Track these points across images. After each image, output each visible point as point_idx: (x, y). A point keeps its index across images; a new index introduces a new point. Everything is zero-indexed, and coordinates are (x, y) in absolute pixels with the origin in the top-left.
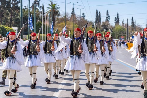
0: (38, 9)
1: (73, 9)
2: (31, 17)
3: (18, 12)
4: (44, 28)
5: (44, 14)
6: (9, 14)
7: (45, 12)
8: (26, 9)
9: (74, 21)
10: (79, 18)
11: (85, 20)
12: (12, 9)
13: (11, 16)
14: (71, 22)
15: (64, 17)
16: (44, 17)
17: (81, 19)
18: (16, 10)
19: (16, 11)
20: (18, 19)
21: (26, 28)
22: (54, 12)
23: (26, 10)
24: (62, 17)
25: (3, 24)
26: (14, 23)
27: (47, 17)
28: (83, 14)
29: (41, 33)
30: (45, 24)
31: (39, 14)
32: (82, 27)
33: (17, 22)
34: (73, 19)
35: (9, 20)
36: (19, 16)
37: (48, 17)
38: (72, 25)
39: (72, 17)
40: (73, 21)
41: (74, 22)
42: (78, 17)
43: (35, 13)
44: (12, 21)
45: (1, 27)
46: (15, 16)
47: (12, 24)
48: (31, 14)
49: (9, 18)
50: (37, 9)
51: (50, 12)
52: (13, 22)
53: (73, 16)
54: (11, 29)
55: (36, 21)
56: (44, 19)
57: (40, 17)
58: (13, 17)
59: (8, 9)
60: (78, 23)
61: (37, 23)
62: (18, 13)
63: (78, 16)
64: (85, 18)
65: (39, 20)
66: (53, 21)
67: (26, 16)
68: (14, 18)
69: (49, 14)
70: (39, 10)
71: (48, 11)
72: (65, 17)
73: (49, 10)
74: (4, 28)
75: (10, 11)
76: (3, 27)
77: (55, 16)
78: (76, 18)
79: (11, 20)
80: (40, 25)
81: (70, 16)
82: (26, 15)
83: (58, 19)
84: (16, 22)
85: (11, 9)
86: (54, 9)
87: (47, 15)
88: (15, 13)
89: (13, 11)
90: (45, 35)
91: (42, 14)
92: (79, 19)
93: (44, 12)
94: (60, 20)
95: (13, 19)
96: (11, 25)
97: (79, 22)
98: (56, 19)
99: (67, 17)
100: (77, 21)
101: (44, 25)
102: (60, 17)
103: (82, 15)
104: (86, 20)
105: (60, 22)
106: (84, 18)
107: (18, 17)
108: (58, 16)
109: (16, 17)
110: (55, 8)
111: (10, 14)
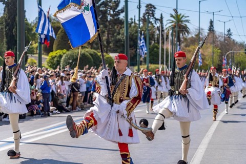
0: (153, 22)
1: (212, 22)
2: (142, 37)
3: (119, 28)
4: (163, 54)
5: (163, 31)
6: (104, 32)
7: (165, 28)
8: (132, 22)
9: (214, 42)
10: (222, 37)
11: (232, 40)
12: (110, 24)
13: (108, 34)
14: (209, 44)
15: (196, 35)
16: (162, 35)
17: (225, 40)
18: (115, 24)
19: (116, 27)
20: (119, 40)
21: (132, 55)
22: (180, 28)
23: (133, 25)
24: (193, 36)
25: (95, 49)
26: (112, 47)
27: (167, 36)
28: (229, 31)
29: (158, 64)
30: (165, 48)
31: (154, 32)
32: (228, 53)
33: (118, 45)
34: (212, 39)
35: (105, 43)
36: (120, 35)
37: (170, 37)
38: (210, 50)
39: (210, 36)
40: (211, 43)
41: (214, 45)
42: (219, 37)
43: (148, 30)
44: (110, 43)
45: (92, 53)
46: (115, 34)
47: (109, 48)
48: (143, 32)
49: (104, 38)
50: (151, 22)
51: (173, 28)
52: (111, 45)
53: (212, 34)
54: (107, 56)
55: (150, 44)
56: (163, 39)
57: (156, 37)
58: (111, 37)
59: (102, 24)
60: (219, 45)
61: (151, 45)
62: (119, 30)
63: (219, 35)
64: (232, 37)
65: (153, 42)
66: (178, 43)
67: (133, 35)
68: (113, 39)
69: (171, 32)
70: (154, 25)
71: (169, 27)
72: (198, 35)
73: (170, 25)
74: (96, 54)
75: (105, 27)
76: (94, 52)
77: (181, 35)
78: (217, 38)
79: (108, 42)
80: (155, 49)
81: (207, 34)
82: (133, 33)
83: (185, 39)
84: (116, 46)
85: (108, 24)
86: (180, 23)
87: (168, 32)
88: (115, 30)
89: (110, 27)
90: (165, 66)
91: (159, 30)
92: (223, 39)
93: (162, 27)
94: (189, 41)
95: (110, 40)
96: (107, 50)
97: (222, 43)
98: (182, 40)
99: (200, 36)
100: (219, 43)
101: (163, 50)
102: (190, 36)
103: (226, 33)
104: (234, 40)
105: (189, 44)
106: (229, 37)
107: (119, 37)
108: (186, 34)
109: (116, 36)
110: (182, 22)
111: (106, 32)
